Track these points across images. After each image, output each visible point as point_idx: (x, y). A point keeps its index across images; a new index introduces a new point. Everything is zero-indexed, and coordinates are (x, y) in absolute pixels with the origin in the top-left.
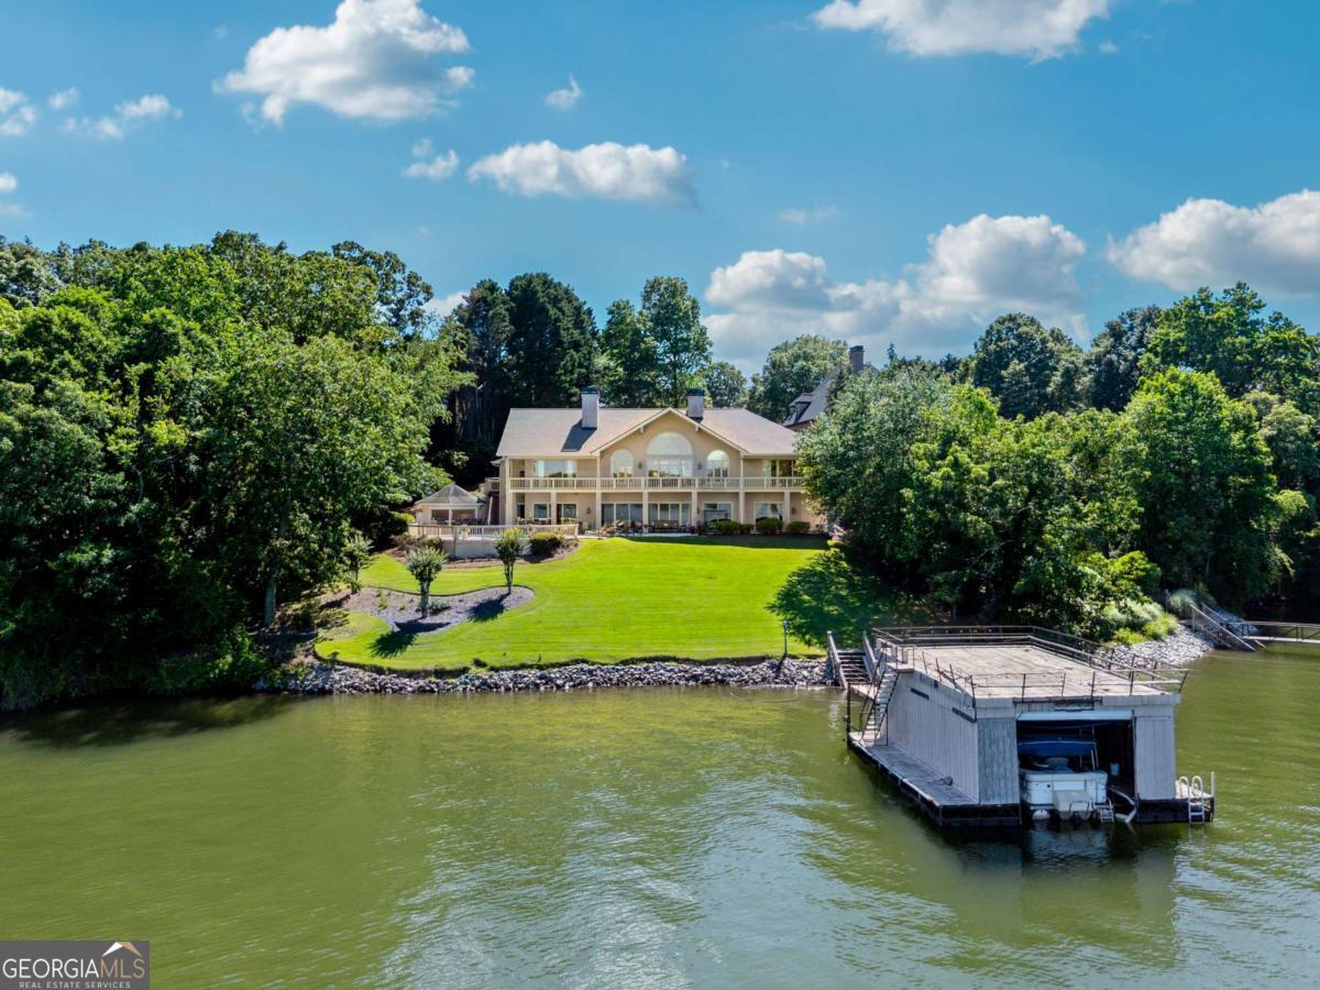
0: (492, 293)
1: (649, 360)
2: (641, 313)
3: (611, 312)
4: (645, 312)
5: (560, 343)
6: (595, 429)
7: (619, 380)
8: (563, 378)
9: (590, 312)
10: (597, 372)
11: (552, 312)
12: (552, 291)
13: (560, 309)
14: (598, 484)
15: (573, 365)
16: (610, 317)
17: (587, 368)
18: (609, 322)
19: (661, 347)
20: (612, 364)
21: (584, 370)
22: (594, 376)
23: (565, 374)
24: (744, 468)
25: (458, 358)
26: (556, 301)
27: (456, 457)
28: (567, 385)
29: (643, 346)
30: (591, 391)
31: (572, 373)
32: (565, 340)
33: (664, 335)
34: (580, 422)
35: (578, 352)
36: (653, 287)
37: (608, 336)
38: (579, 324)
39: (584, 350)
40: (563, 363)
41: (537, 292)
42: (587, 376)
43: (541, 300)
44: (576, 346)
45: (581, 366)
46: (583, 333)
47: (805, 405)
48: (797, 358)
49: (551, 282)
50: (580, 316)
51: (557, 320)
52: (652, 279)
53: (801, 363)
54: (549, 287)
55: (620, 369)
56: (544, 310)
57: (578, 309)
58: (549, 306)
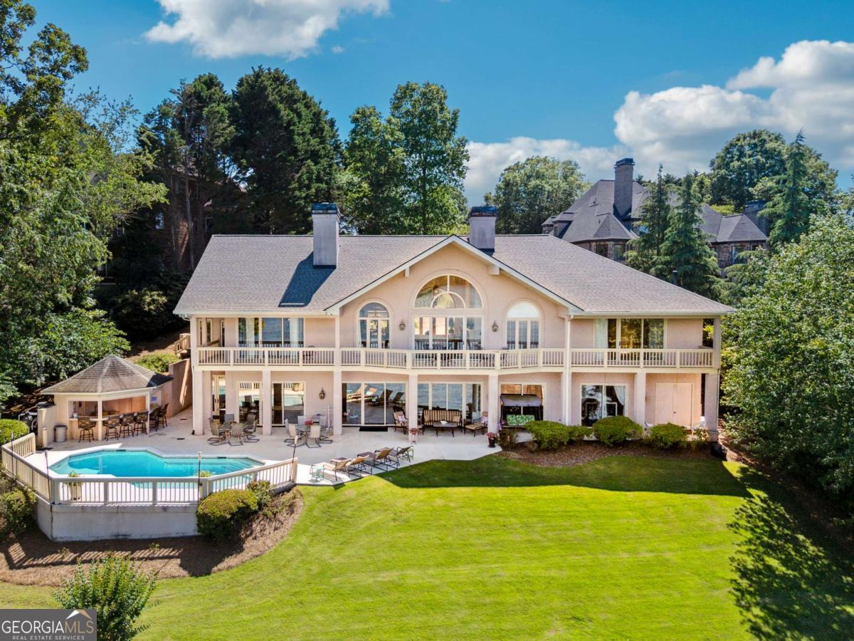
0: (209, 88)
1: (397, 175)
2: (389, 122)
3: (355, 120)
4: (393, 120)
5: (295, 151)
6: (334, 267)
7: (364, 196)
8: (297, 193)
9: (332, 123)
10: (339, 188)
11: (285, 113)
12: (285, 88)
13: (295, 111)
14: (337, 358)
15: (310, 179)
16: (353, 126)
17: (327, 183)
18: (354, 131)
19: (411, 161)
20: (356, 179)
21: (324, 186)
22: (336, 192)
23: (300, 189)
24: (573, 332)
25: (144, 166)
26: (290, 100)
27: (148, 299)
28: (302, 202)
29: (391, 158)
30: (326, 210)
31: (308, 187)
32: (300, 147)
33: (413, 148)
34: (311, 257)
35: (316, 163)
36: (405, 92)
37: (352, 148)
38: (317, 131)
39: (324, 162)
40: (298, 175)
41: (265, 88)
42: (328, 192)
43: (270, 99)
44: (315, 156)
45: (319, 180)
46: (323, 142)
47: (565, 224)
48: (529, 177)
49: (285, 78)
50: (319, 126)
51: (290, 123)
52: (404, 84)
53: (533, 183)
54: (282, 84)
55: (365, 185)
56: (274, 111)
57: (317, 116)
58: (280, 106)
